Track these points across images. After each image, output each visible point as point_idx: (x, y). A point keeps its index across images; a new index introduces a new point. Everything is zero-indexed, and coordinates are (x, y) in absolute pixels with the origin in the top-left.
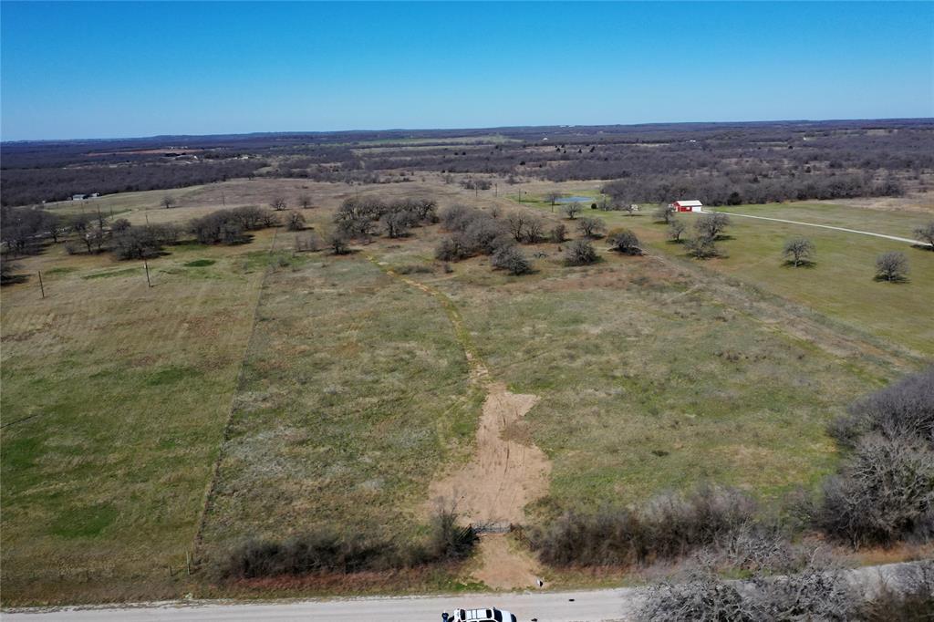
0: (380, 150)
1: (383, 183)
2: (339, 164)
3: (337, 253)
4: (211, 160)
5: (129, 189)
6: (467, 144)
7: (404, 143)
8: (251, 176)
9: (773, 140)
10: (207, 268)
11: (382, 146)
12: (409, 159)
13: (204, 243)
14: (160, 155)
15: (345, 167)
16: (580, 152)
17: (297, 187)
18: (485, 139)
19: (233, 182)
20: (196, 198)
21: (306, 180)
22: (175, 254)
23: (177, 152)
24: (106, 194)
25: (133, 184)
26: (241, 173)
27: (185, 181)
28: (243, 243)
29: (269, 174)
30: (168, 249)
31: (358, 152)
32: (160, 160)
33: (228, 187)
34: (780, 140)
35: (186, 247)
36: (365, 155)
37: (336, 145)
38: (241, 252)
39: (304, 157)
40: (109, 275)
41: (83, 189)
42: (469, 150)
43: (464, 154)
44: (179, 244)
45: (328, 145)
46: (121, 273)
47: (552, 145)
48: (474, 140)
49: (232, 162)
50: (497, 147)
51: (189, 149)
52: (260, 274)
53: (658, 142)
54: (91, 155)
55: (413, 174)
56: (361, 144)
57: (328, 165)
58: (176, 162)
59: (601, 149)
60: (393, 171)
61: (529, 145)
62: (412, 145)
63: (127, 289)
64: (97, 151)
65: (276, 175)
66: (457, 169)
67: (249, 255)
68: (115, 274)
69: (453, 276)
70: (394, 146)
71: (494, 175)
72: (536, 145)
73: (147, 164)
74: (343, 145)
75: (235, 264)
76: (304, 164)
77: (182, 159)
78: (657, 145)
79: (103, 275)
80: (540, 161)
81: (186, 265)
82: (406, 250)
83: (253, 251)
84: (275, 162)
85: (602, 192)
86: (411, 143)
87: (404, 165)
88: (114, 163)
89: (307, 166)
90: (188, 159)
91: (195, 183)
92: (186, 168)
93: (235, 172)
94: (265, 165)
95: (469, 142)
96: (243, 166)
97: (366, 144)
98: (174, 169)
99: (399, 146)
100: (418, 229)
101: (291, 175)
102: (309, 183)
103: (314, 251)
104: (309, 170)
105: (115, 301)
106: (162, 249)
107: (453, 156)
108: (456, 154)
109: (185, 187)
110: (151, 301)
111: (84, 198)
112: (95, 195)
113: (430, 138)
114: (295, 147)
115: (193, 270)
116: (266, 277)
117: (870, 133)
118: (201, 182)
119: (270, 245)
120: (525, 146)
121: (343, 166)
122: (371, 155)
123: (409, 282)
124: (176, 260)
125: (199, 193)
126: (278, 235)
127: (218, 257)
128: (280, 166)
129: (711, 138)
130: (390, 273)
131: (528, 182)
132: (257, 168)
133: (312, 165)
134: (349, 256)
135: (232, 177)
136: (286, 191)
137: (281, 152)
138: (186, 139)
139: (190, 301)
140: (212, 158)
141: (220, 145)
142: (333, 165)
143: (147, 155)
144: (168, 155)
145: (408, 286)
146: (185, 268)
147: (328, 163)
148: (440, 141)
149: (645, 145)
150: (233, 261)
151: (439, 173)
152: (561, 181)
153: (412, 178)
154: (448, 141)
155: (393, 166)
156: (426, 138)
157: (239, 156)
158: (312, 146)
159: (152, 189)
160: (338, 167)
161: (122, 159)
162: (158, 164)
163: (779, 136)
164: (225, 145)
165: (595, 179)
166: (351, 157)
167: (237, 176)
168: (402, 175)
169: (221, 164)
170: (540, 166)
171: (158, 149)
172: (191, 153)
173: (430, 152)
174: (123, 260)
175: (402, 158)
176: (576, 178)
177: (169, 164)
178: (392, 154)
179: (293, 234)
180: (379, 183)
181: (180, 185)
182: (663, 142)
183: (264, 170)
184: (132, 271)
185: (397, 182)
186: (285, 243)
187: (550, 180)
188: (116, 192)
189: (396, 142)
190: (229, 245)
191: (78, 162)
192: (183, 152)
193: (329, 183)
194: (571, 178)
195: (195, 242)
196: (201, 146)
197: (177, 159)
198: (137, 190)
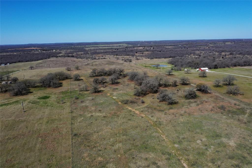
0: (93, 48)
1: (98, 59)
2: (82, 53)
3: (96, 92)
4: (44, 51)
5: (19, 62)
6: (116, 46)
7: (99, 46)
8: (57, 57)
9: (202, 45)
10: (47, 100)
11: (92, 47)
12: (102, 51)
13: (45, 87)
14: (29, 50)
15: (84, 54)
16: (150, 49)
17: (72, 61)
18: (121, 45)
19: (52, 59)
20: (41, 65)
21: (74, 58)
22: (34, 92)
23: (34, 49)
24: (12, 63)
25: (21, 60)
26: (54, 56)
27: (37, 59)
28: (59, 87)
29: (62, 56)
30: (32, 90)
31: (87, 49)
32: (29, 51)
33: (50, 61)
34: (204, 45)
35: (38, 89)
36: (89, 50)
37: (80, 47)
38: (59, 91)
39: (72, 51)
40: (7, 104)
41: (5, 62)
42: (119, 48)
43: (118, 49)
44: (36, 87)
45: (78, 47)
46: (13, 103)
47: (141, 47)
48: (118, 45)
49: (50, 52)
50: (126, 47)
51: (38, 48)
52: (68, 104)
53: (171, 46)
54: (9, 50)
55: (105, 56)
56: (87, 46)
57: (79, 53)
58: (34, 52)
59: (156, 48)
60: (99, 55)
61: (135, 47)
62: (101, 47)
63: (14, 113)
64: (11, 48)
65: (64, 56)
66: (118, 55)
67: (62, 93)
68: (10, 104)
69: (146, 105)
70: (96, 47)
71: (130, 56)
72: (137, 47)
73: (25, 53)
74: (82, 46)
75: (57, 98)
76: (72, 53)
77: (36, 51)
78: (171, 47)
79: (5, 105)
80: (141, 51)
81: (39, 98)
82: (120, 90)
83: (64, 90)
84: (63, 52)
85: (169, 63)
86: (101, 46)
87: (101, 53)
88: (16, 52)
89: (73, 53)
90: (37, 51)
91: (40, 60)
92: (37, 54)
93: (52, 56)
94: (61, 53)
95: (117, 46)
96: (54, 53)
97: (88, 46)
98: (34, 54)
99: (97, 47)
100: (120, 80)
101: (69, 56)
102: (75, 59)
103: (87, 91)
104: (74, 55)
105: (9, 120)
106: (30, 90)
107: (115, 50)
108: (115, 49)
109: (37, 61)
110: (24, 121)
111: (5, 65)
112: (8, 64)
113: (106, 44)
114: (68, 47)
115: (41, 102)
116: (71, 105)
117: (227, 43)
118: (42, 59)
119: (69, 88)
120: (134, 47)
121: (84, 53)
122: (91, 50)
123: (130, 108)
124: (35, 95)
125: (42, 63)
126: (71, 83)
127: (51, 94)
128: (65, 53)
129: (185, 45)
130: (120, 103)
131: (142, 59)
132: (58, 54)
133: (74, 53)
134: (100, 94)
135: (51, 57)
136: (69, 62)
137: (65, 49)
138: (37, 45)
139: (41, 121)
140: (45, 51)
141: (46, 46)
142: (80, 53)
143: (26, 49)
144: (32, 50)
145: (130, 111)
146: (38, 100)
147: (79, 52)
148: (109, 45)
149: (167, 47)
150: (57, 96)
151: (113, 56)
152: (152, 59)
153: (106, 57)
154: (111, 45)
155: (99, 53)
156: (104, 44)
157: (52, 50)
158: (73, 47)
159: (27, 62)
160: (82, 54)
161: (18, 51)
162: (29, 52)
163: (203, 44)
164: (48, 47)
165: (162, 58)
166: (85, 50)
167: (53, 57)
168: (102, 56)
169: (47, 53)
170: (142, 54)
171: (29, 48)
172: (38, 49)
173: (108, 49)
174: (14, 96)
175: (101, 51)
176: (156, 58)
177: (32, 53)
178: (97, 49)
179: (77, 82)
180: (96, 59)
181: (35, 60)
182: (172, 46)
183: (61, 55)
184: (17, 102)
185: (102, 59)
186: (74, 87)
187: (148, 58)
188: (15, 62)
189: (96, 46)
190: (54, 88)
191: (5, 52)
192: (36, 48)
193: (81, 59)
194: (155, 58)
195: (41, 86)
196: (41, 47)
197: (34, 51)
198: (22, 62)
